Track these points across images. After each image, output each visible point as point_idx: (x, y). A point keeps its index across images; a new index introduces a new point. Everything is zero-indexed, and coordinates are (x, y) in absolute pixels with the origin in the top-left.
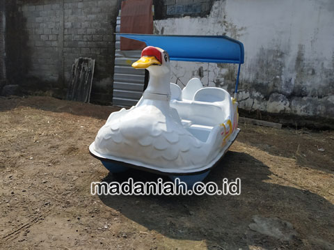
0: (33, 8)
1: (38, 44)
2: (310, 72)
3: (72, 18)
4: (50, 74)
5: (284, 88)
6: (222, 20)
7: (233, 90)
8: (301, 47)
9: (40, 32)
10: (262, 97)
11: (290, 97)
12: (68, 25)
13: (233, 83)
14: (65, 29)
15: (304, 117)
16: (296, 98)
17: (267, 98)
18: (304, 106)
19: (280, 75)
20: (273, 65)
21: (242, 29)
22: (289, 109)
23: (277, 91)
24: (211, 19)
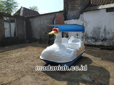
0: (32, 19)
1: (34, 29)
2: (108, 33)
3: (43, 21)
4: (38, 37)
5: (101, 38)
6: (83, 20)
7: (86, 39)
8: (105, 26)
9: (35, 26)
10: (95, 41)
11: (102, 41)
12: (42, 23)
13: (86, 37)
14: (41, 25)
15: (107, 46)
16: (104, 41)
17: (96, 41)
18: (107, 43)
19: (99, 34)
20: (97, 32)
21: (88, 22)
22: (102, 44)
23: (99, 39)
24: (80, 20)
